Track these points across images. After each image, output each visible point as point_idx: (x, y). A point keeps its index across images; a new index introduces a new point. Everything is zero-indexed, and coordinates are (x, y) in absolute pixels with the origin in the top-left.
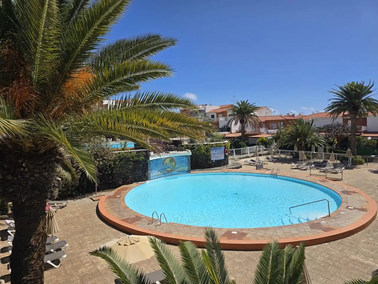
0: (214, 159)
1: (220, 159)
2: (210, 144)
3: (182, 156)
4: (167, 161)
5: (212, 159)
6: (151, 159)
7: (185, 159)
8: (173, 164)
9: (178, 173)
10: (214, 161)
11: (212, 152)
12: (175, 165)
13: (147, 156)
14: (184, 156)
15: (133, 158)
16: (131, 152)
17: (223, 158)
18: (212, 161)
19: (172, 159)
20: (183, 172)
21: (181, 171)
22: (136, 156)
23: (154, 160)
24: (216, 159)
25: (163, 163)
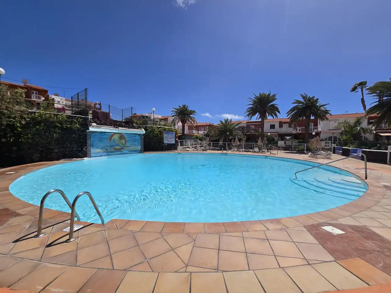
0: (166, 142)
1: (172, 143)
2: (163, 127)
3: (135, 134)
4: (116, 137)
5: (165, 142)
6: (91, 129)
7: (138, 137)
8: (123, 141)
9: (129, 152)
10: (166, 144)
11: (165, 136)
12: (125, 143)
13: (86, 125)
14: (137, 134)
15: (61, 123)
16: (57, 115)
17: (174, 142)
18: (165, 144)
19: (122, 136)
20: (136, 151)
21: (132, 151)
22: (66, 121)
23: (97, 132)
24: (168, 142)
25: (110, 139)
